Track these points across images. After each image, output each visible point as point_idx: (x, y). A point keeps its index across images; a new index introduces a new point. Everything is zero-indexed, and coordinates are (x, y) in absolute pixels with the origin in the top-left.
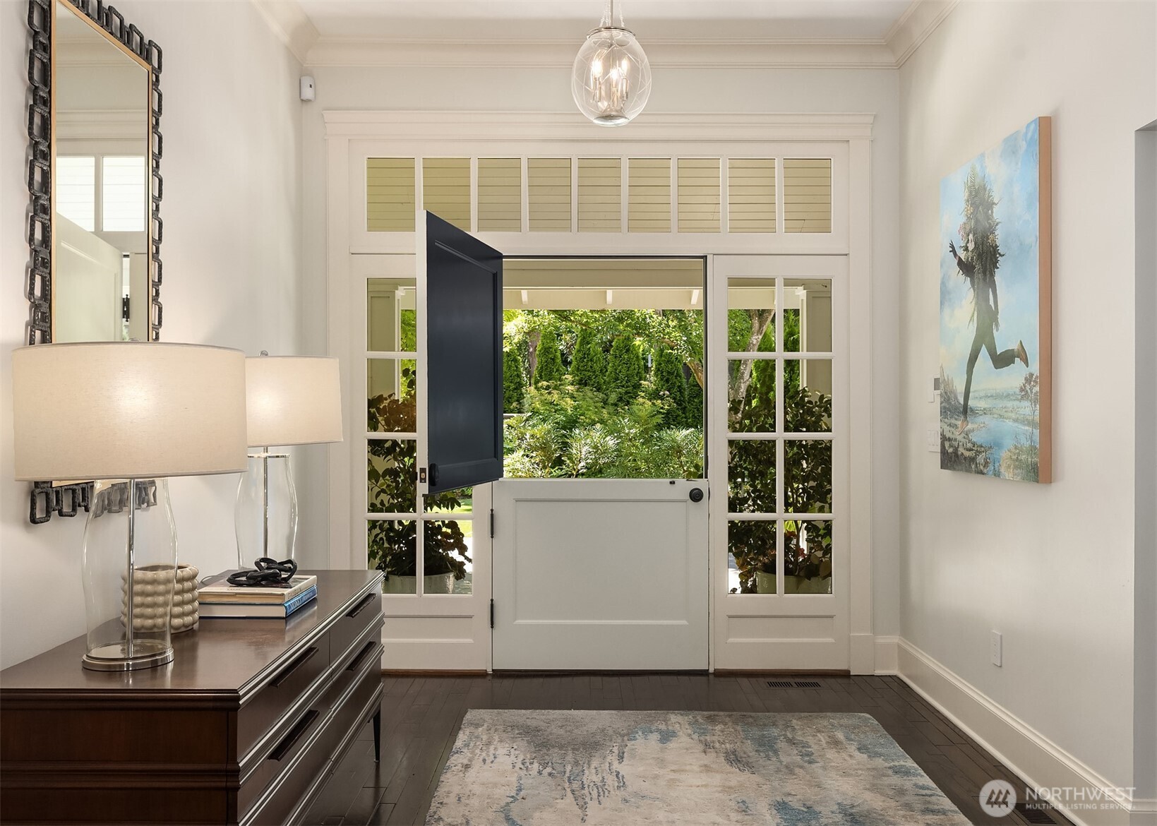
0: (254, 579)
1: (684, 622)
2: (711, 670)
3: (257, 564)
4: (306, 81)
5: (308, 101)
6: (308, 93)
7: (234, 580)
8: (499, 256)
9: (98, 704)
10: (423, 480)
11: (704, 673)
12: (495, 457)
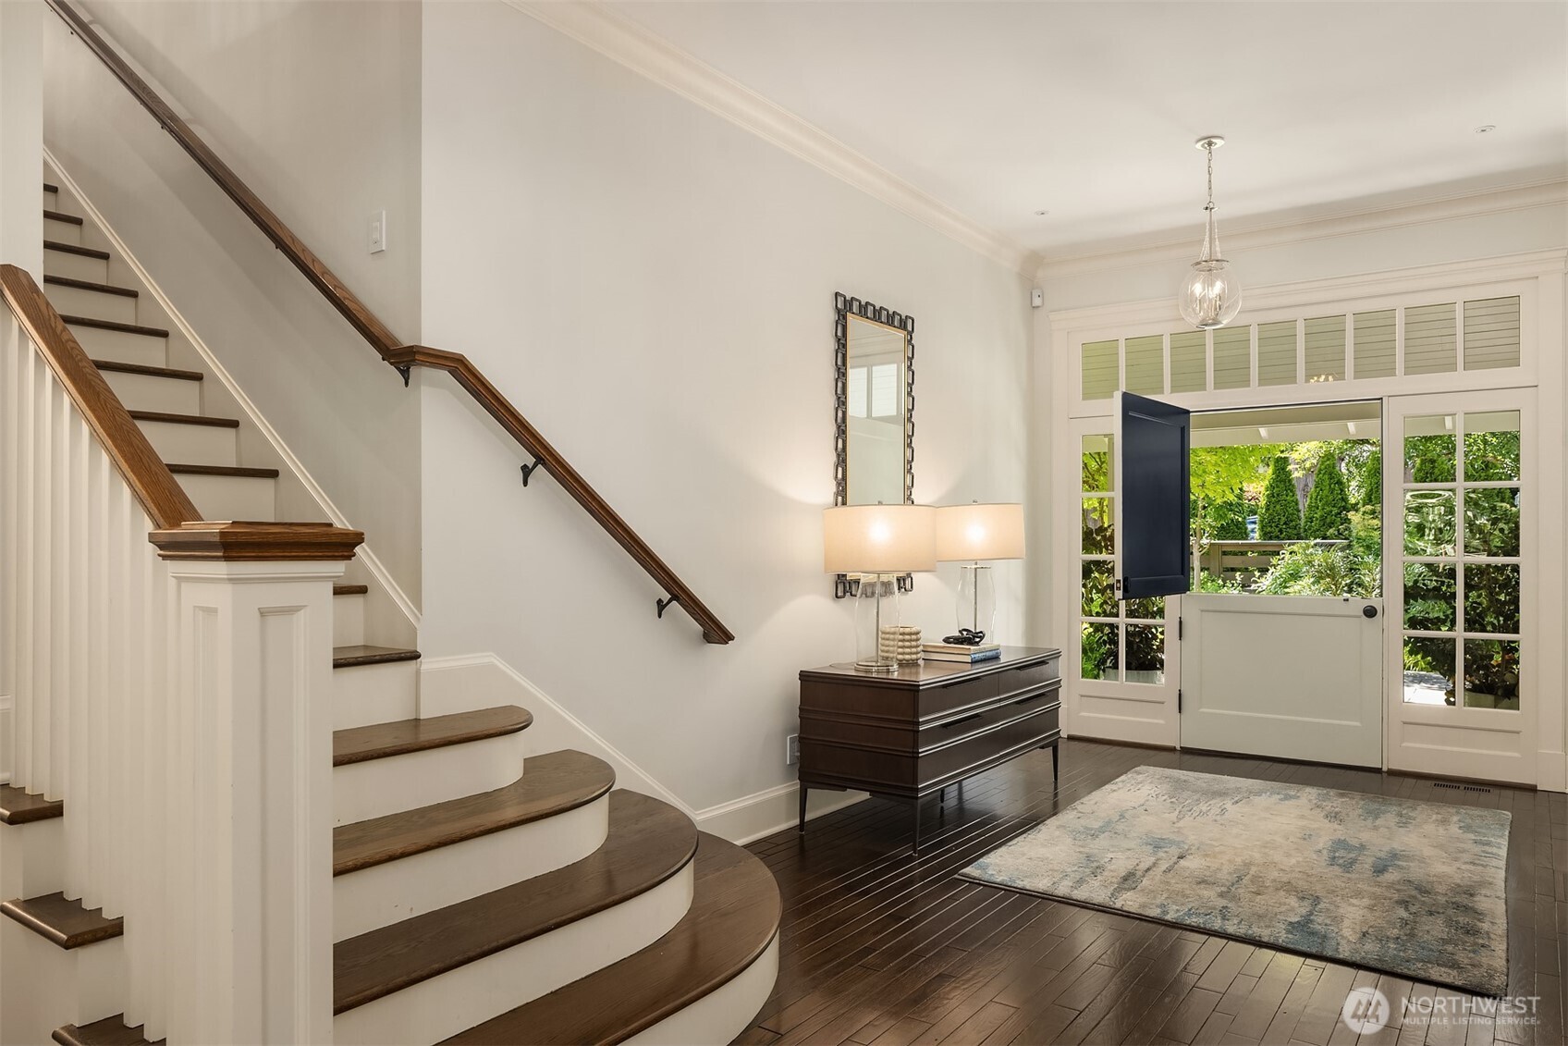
0: (959, 641)
1: (1358, 724)
2: (1385, 769)
3: (960, 632)
4: (1035, 293)
5: (1038, 307)
6: (1037, 302)
7: (947, 640)
8: (1188, 412)
9: (857, 683)
10: (1119, 589)
11: (1378, 771)
12: (1182, 574)
